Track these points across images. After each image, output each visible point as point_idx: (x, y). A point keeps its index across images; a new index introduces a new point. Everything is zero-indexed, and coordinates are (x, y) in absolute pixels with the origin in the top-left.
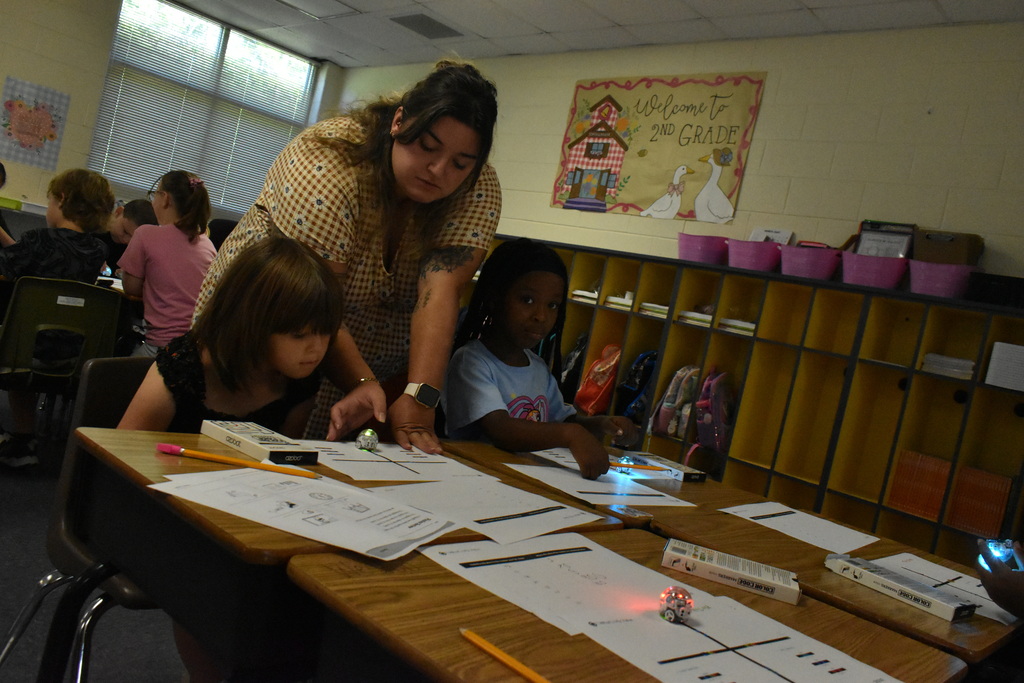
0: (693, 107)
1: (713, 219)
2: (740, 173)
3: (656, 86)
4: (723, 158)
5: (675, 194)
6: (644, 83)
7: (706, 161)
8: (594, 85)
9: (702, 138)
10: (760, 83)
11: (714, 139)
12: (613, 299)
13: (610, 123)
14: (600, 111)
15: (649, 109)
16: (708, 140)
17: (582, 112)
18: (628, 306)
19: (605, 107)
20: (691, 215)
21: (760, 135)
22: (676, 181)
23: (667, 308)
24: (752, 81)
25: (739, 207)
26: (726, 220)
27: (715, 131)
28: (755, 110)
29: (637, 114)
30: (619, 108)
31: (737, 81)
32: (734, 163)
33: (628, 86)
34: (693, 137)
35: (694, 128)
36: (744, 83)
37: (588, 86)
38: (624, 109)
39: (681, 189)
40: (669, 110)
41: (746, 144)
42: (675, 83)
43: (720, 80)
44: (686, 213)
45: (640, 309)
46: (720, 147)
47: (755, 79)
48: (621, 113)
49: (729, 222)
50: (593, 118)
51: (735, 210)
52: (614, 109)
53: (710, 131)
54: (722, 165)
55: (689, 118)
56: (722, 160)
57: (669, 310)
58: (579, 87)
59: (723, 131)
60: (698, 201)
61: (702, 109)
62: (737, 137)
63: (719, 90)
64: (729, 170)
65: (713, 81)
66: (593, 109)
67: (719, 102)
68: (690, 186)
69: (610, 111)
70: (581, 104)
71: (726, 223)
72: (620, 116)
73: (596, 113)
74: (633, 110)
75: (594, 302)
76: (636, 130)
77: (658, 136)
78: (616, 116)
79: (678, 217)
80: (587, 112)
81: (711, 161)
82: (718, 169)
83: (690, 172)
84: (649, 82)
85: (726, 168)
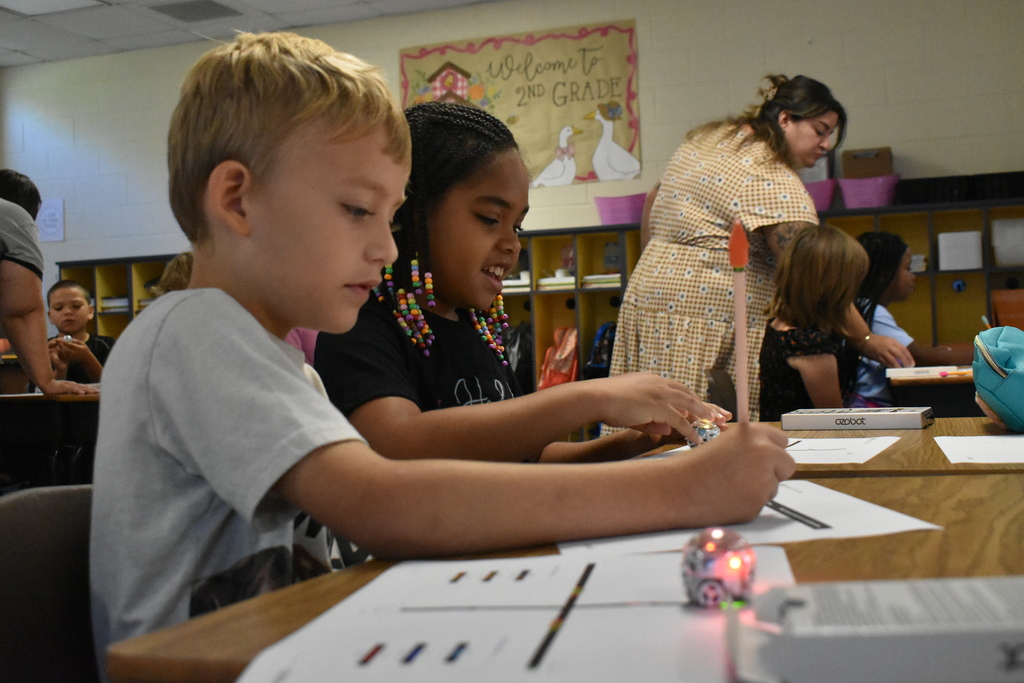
0: (560, 64)
1: (617, 176)
2: (634, 124)
3: (506, 45)
4: (610, 111)
5: (566, 158)
6: (491, 45)
7: (593, 118)
8: (424, 52)
9: (580, 94)
10: (631, 31)
11: (596, 95)
12: (545, 281)
13: (459, 93)
14: (443, 80)
15: (506, 72)
16: (588, 97)
17: (418, 85)
18: (571, 284)
19: (446, 76)
20: (592, 176)
21: (645, 84)
22: (563, 144)
23: (618, 275)
24: (621, 31)
25: (644, 160)
26: (633, 175)
27: (594, 86)
28: (632, 59)
29: (491, 79)
30: (467, 75)
31: (604, 31)
32: (625, 114)
33: (471, 48)
34: (569, 96)
35: (568, 86)
36: (613, 33)
37: (417, 53)
38: (474, 74)
39: (572, 150)
40: (531, 71)
41: (631, 96)
42: (531, 40)
43: (584, 32)
44: (585, 175)
45: (582, 284)
46: (605, 101)
47: (624, 27)
48: (471, 79)
49: (638, 177)
50: (435, 89)
51: (640, 161)
52: (460, 76)
53: (588, 85)
54: (612, 119)
55: (558, 75)
56: (611, 114)
57: (621, 278)
58: (405, 56)
59: (602, 84)
60: (596, 161)
61: (572, 64)
62: (621, 89)
63: (585, 42)
64: (621, 124)
65: (576, 34)
66: (432, 79)
67: (589, 56)
68: (581, 147)
69: (456, 80)
70: (412, 77)
71: (636, 177)
72: (470, 83)
73: (437, 84)
74: (485, 76)
75: (528, 290)
76: (496, 96)
77: (526, 99)
78: (465, 84)
79: (577, 181)
80: (423, 84)
81: (598, 117)
82: (608, 125)
83: (578, 132)
84: (496, 42)
85: (618, 122)
